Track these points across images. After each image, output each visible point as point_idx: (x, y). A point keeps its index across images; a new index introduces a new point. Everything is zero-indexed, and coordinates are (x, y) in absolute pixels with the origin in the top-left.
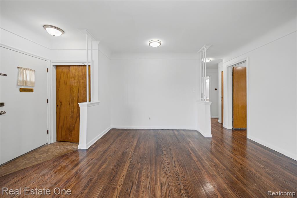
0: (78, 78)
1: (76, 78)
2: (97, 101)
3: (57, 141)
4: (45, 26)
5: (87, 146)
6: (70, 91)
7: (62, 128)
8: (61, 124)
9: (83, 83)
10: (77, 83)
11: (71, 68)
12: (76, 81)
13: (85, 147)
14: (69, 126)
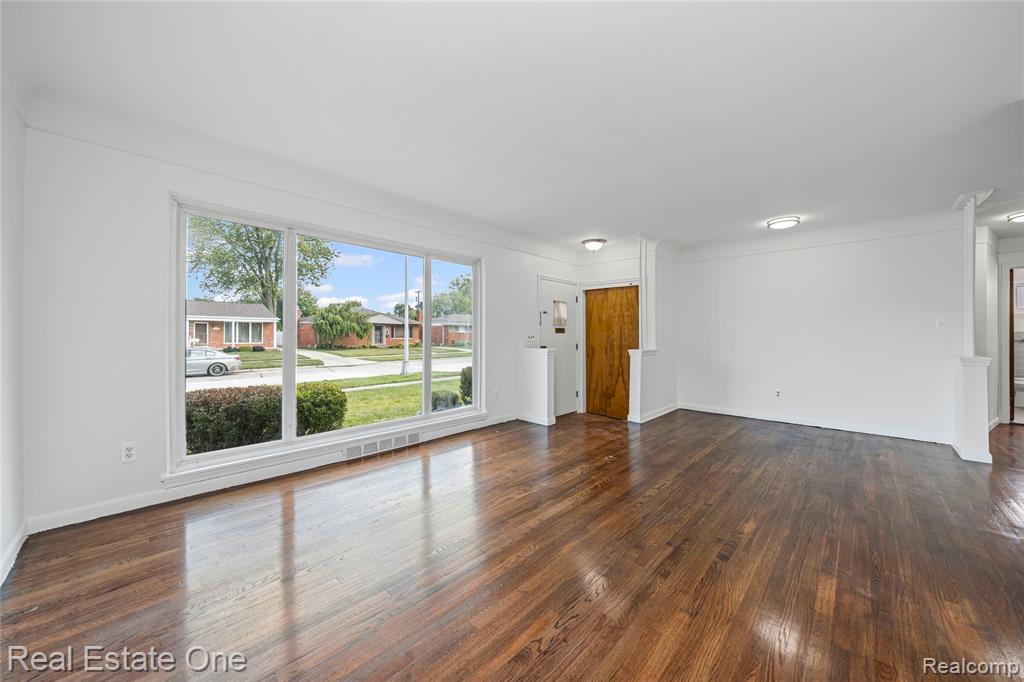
0: (621, 308)
1: (618, 309)
2: (654, 348)
3: (588, 412)
4: (584, 242)
5: (642, 419)
6: (608, 330)
7: (595, 392)
8: (593, 385)
9: (628, 316)
10: (619, 316)
11: (609, 292)
12: (617, 314)
13: (638, 420)
14: (605, 389)
